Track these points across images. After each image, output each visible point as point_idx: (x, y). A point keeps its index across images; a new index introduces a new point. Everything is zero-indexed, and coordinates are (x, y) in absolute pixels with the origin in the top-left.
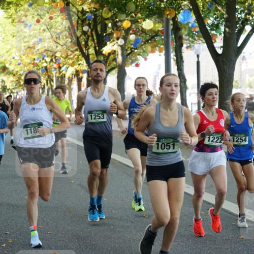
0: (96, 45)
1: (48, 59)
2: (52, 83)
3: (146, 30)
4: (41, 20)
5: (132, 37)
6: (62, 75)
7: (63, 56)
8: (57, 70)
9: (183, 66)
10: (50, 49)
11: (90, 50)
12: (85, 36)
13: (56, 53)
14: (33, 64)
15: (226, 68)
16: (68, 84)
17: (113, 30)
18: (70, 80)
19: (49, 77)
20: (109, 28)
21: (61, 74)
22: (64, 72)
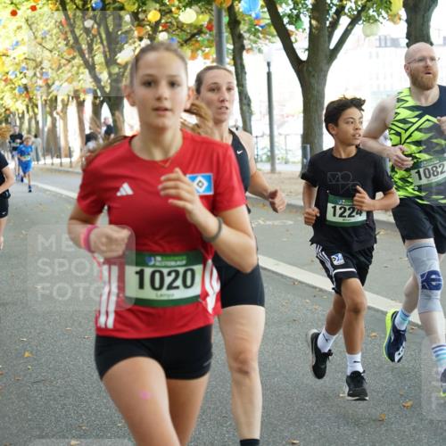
0: (107, 49)
1: (30, 73)
2: (36, 110)
3: (183, 24)
4: (18, 11)
5: (163, 36)
6: (52, 98)
7: (54, 66)
8: (44, 89)
9: (245, 80)
10: (32, 57)
11: (96, 58)
12: (88, 35)
13: (41, 63)
14: (6, 80)
15: (313, 81)
16: (62, 111)
17: (133, 25)
18: (65, 105)
19: (31, 99)
20: (125, 22)
21: (51, 95)
22: (55, 93)
